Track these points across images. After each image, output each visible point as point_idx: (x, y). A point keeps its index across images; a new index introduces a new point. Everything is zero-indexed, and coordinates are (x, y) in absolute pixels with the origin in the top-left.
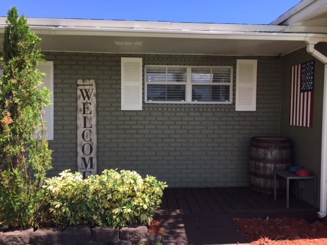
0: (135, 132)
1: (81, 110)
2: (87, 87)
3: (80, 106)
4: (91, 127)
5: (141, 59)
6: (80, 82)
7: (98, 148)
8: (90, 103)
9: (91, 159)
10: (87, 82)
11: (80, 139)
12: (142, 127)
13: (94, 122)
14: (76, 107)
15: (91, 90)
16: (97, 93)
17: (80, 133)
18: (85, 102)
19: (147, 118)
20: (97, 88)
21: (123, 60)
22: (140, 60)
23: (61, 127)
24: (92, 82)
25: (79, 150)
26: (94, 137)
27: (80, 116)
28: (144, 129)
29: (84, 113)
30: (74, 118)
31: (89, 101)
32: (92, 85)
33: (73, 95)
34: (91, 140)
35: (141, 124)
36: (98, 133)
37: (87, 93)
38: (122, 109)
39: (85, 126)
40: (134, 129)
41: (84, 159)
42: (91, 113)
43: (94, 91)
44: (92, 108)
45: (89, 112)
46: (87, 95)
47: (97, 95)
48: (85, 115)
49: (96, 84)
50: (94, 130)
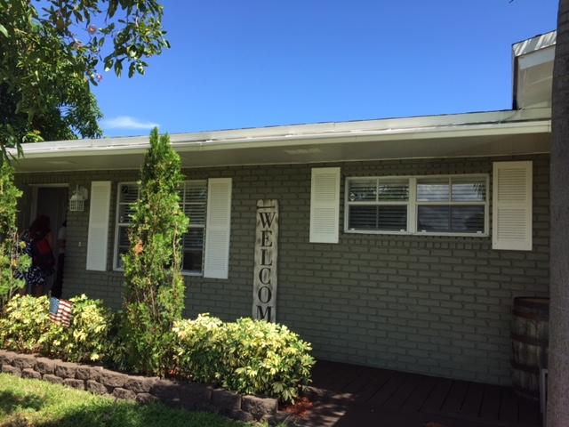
0: (327, 274)
1: (259, 240)
2: (268, 210)
3: (259, 235)
4: (271, 264)
5: (339, 169)
6: (260, 203)
7: (278, 293)
8: (271, 232)
9: (269, 309)
10: (269, 203)
11: (256, 281)
12: (338, 268)
13: (274, 257)
14: (255, 236)
15: (272, 214)
16: (280, 217)
17: (257, 272)
18: (264, 229)
19: (346, 255)
20: (280, 212)
21: (315, 171)
22: (337, 171)
23: (236, 263)
24: (275, 202)
25: (255, 295)
26: (274, 279)
27: (258, 248)
28: (341, 271)
29: (263, 245)
30: (251, 251)
31: (269, 229)
32: (274, 207)
33: (252, 221)
34: (269, 282)
35: (337, 264)
36: (279, 274)
37: (267, 217)
38: (311, 240)
39: (263, 264)
40: (327, 271)
41: (260, 308)
42: (271, 245)
43: (277, 215)
44: (273, 238)
45: (269, 244)
46: (268, 221)
47: (279, 221)
48: (264, 248)
49: (280, 205)
50: (274, 268)
